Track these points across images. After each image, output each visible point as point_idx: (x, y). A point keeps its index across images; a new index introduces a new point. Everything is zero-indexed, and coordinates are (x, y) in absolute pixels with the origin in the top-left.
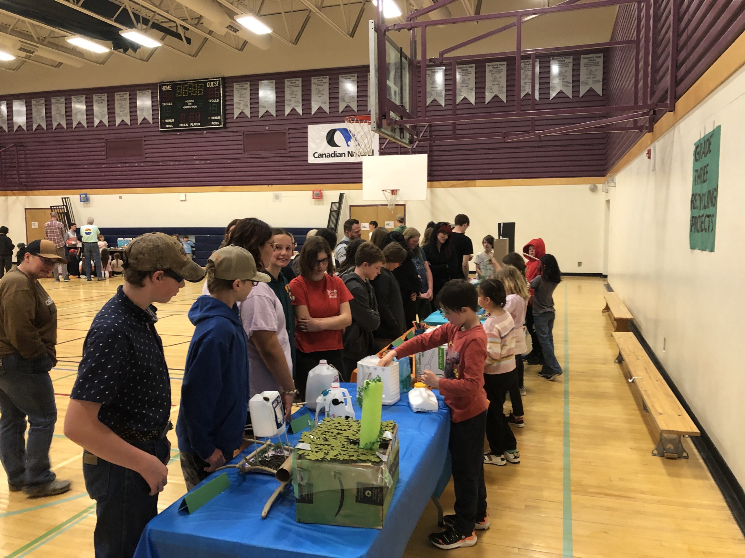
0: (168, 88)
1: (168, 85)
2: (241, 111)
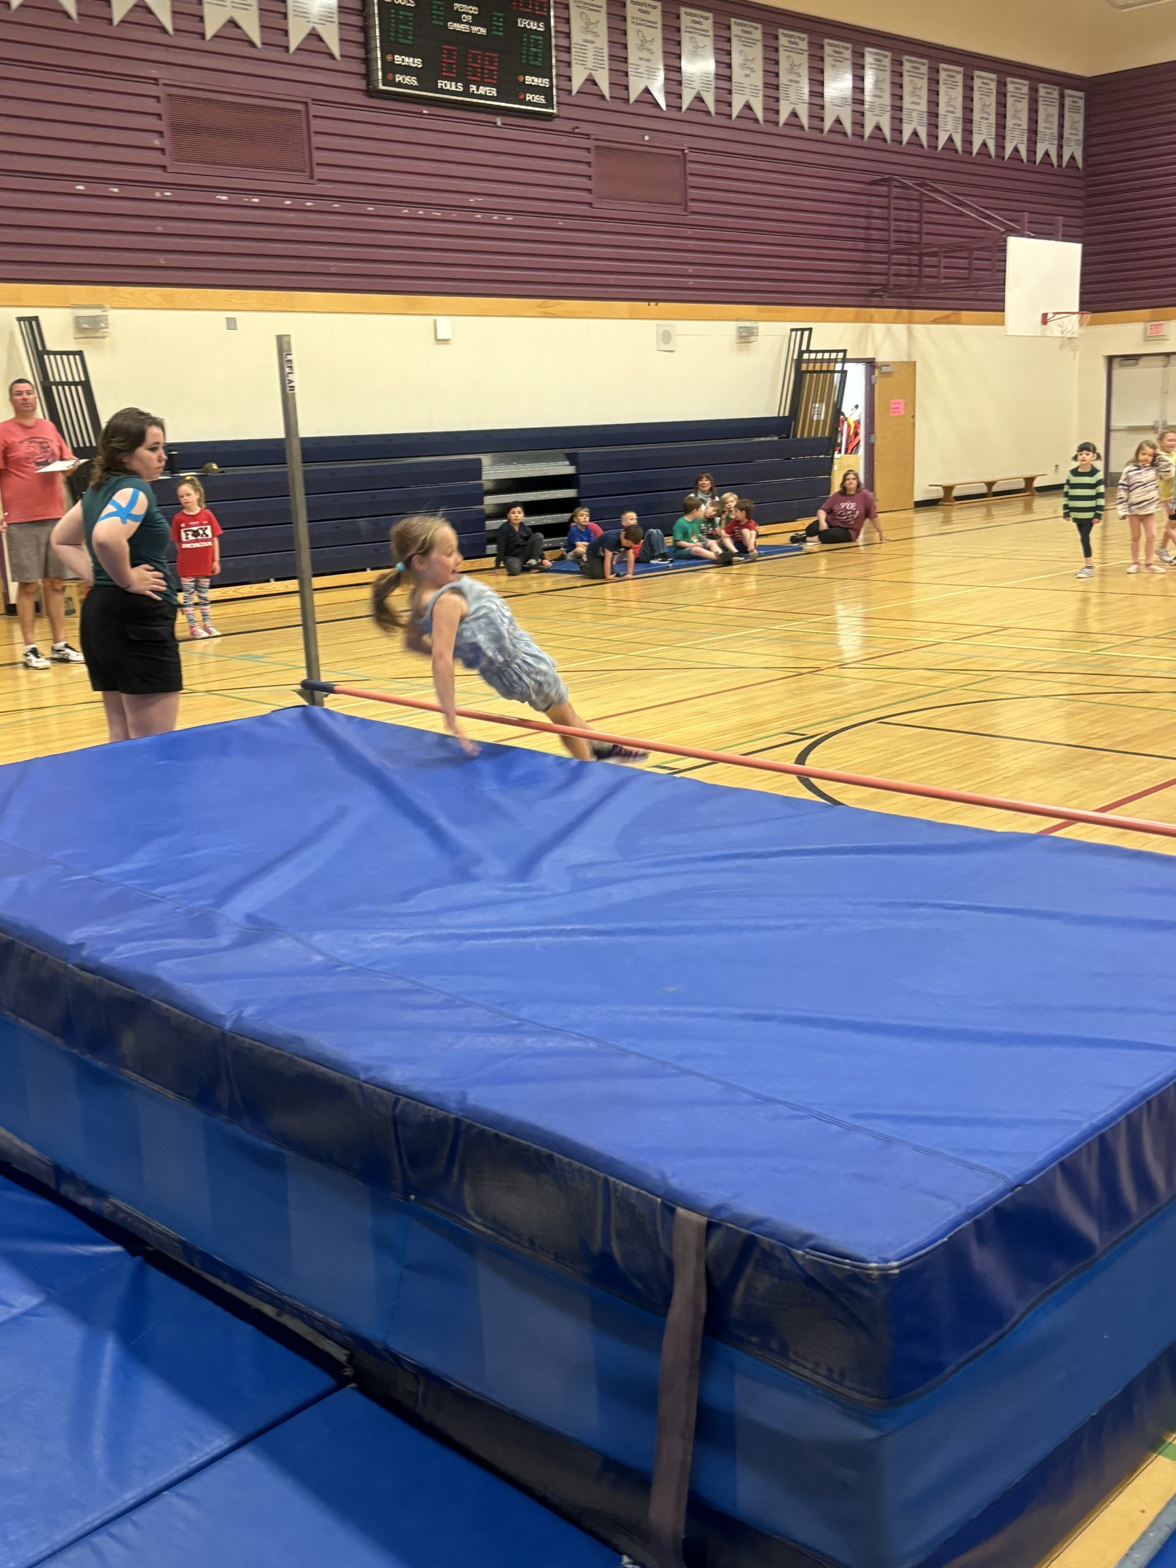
2: (587, 72)
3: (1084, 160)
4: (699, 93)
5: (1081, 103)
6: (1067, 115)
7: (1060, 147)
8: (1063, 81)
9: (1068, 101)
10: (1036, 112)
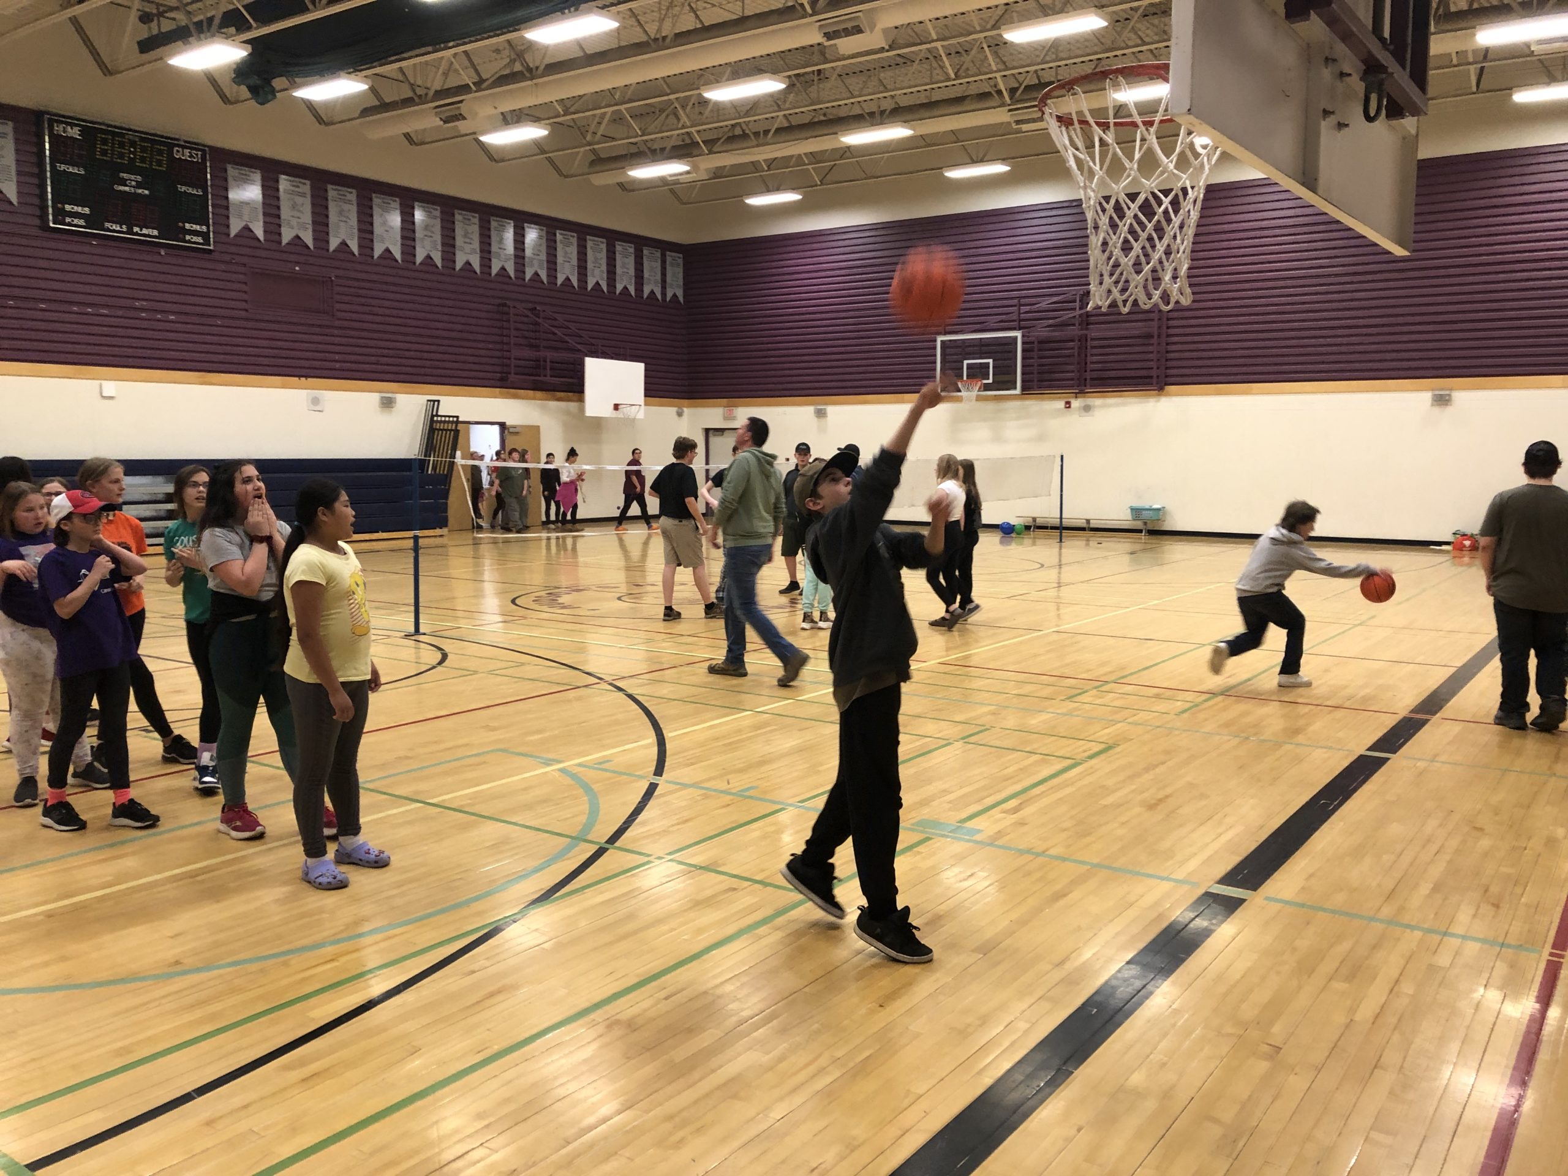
0: (74, 132)
1: (72, 125)
2: (245, 223)
3: (684, 297)
4: (344, 241)
5: (681, 261)
6: (668, 268)
7: (664, 288)
8: (664, 246)
9: (669, 259)
10: (642, 265)
